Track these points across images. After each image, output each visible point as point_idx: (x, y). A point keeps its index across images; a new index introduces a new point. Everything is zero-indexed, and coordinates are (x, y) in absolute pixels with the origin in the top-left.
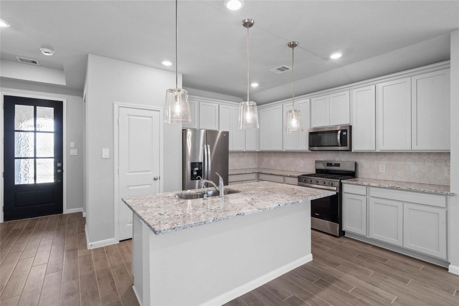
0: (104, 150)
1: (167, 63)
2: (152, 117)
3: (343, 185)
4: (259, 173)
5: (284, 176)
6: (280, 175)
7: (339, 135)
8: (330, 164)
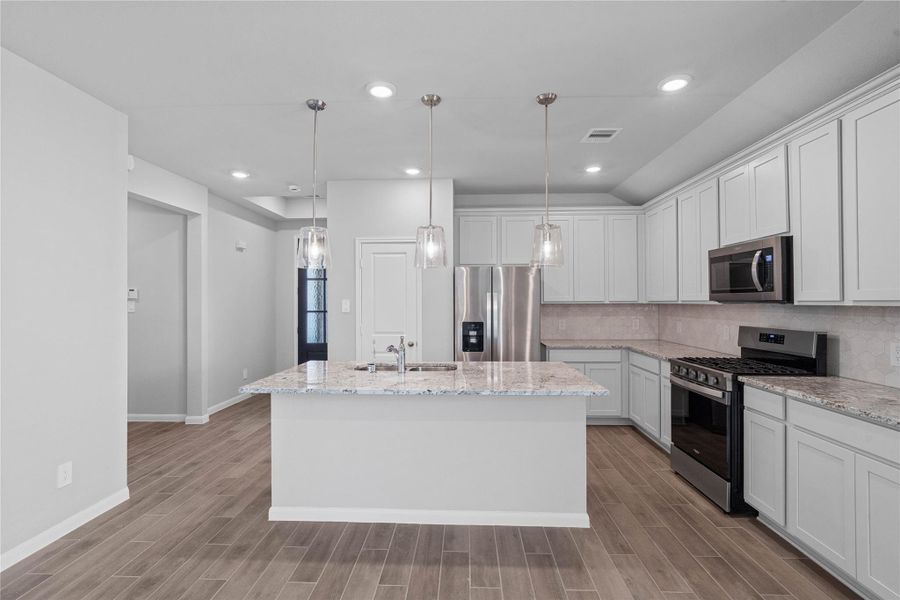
0: (344, 301)
1: (413, 172)
2: (405, 253)
3: (745, 387)
4: (629, 349)
5: (660, 360)
6: (653, 356)
7: (755, 264)
8: (765, 337)
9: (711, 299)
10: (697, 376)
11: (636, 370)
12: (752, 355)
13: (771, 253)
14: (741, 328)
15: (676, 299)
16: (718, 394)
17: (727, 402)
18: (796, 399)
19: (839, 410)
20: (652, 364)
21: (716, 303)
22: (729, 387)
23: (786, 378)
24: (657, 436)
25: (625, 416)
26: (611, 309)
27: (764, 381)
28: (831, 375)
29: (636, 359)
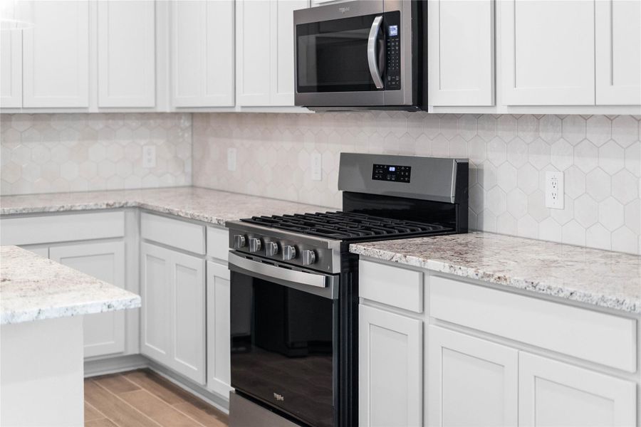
3: (361, 262)
4: (141, 208)
5: (205, 224)
6: (193, 220)
7: (372, 39)
8: (381, 171)
9: (297, 103)
10: (280, 250)
11: (155, 250)
12: (361, 205)
13: (398, 23)
14: (343, 156)
15: (230, 103)
16: (317, 280)
17: (332, 294)
18: (439, 274)
19: (499, 284)
20: (190, 236)
21: (306, 110)
22: (337, 268)
23: (418, 240)
24: (200, 380)
25: (133, 350)
26: (99, 125)
27: (390, 248)
28: (473, 230)
29: (156, 227)
